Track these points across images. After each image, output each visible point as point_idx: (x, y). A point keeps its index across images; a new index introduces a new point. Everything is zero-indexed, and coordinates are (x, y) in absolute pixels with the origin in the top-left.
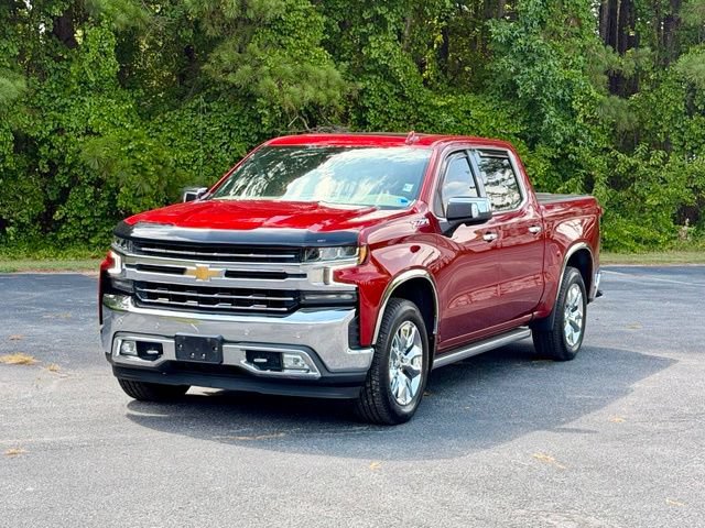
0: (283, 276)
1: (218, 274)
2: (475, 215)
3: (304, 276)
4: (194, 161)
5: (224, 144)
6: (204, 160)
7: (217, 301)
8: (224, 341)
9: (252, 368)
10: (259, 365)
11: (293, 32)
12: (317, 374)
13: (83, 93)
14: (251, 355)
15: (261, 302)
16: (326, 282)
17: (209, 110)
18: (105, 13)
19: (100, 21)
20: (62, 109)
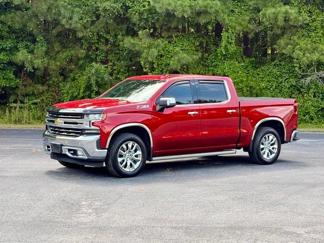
0: (76, 123)
1: (62, 123)
2: (168, 104)
3: (82, 124)
4: (271, 87)
5: (286, 79)
6: (276, 87)
7: (63, 132)
8: (62, 145)
9: (70, 155)
10: (71, 154)
11: (315, 30)
12: (86, 157)
13: (224, 59)
14: (69, 150)
15: (73, 133)
16: (90, 126)
17: (281, 65)
18: (230, 26)
19: (228, 30)
20: (215, 66)
